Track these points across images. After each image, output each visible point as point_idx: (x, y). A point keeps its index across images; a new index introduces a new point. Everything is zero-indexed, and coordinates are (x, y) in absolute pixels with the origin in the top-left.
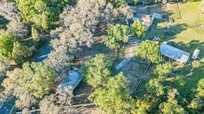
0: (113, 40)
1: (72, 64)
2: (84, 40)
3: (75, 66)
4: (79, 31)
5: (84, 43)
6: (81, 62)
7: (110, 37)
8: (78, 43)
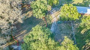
0: (40, 11)
1: (11, 43)
2: (15, 18)
3: (14, 45)
4: (7, 11)
5: (15, 21)
6: (19, 38)
7: (37, 10)
8: (10, 23)
